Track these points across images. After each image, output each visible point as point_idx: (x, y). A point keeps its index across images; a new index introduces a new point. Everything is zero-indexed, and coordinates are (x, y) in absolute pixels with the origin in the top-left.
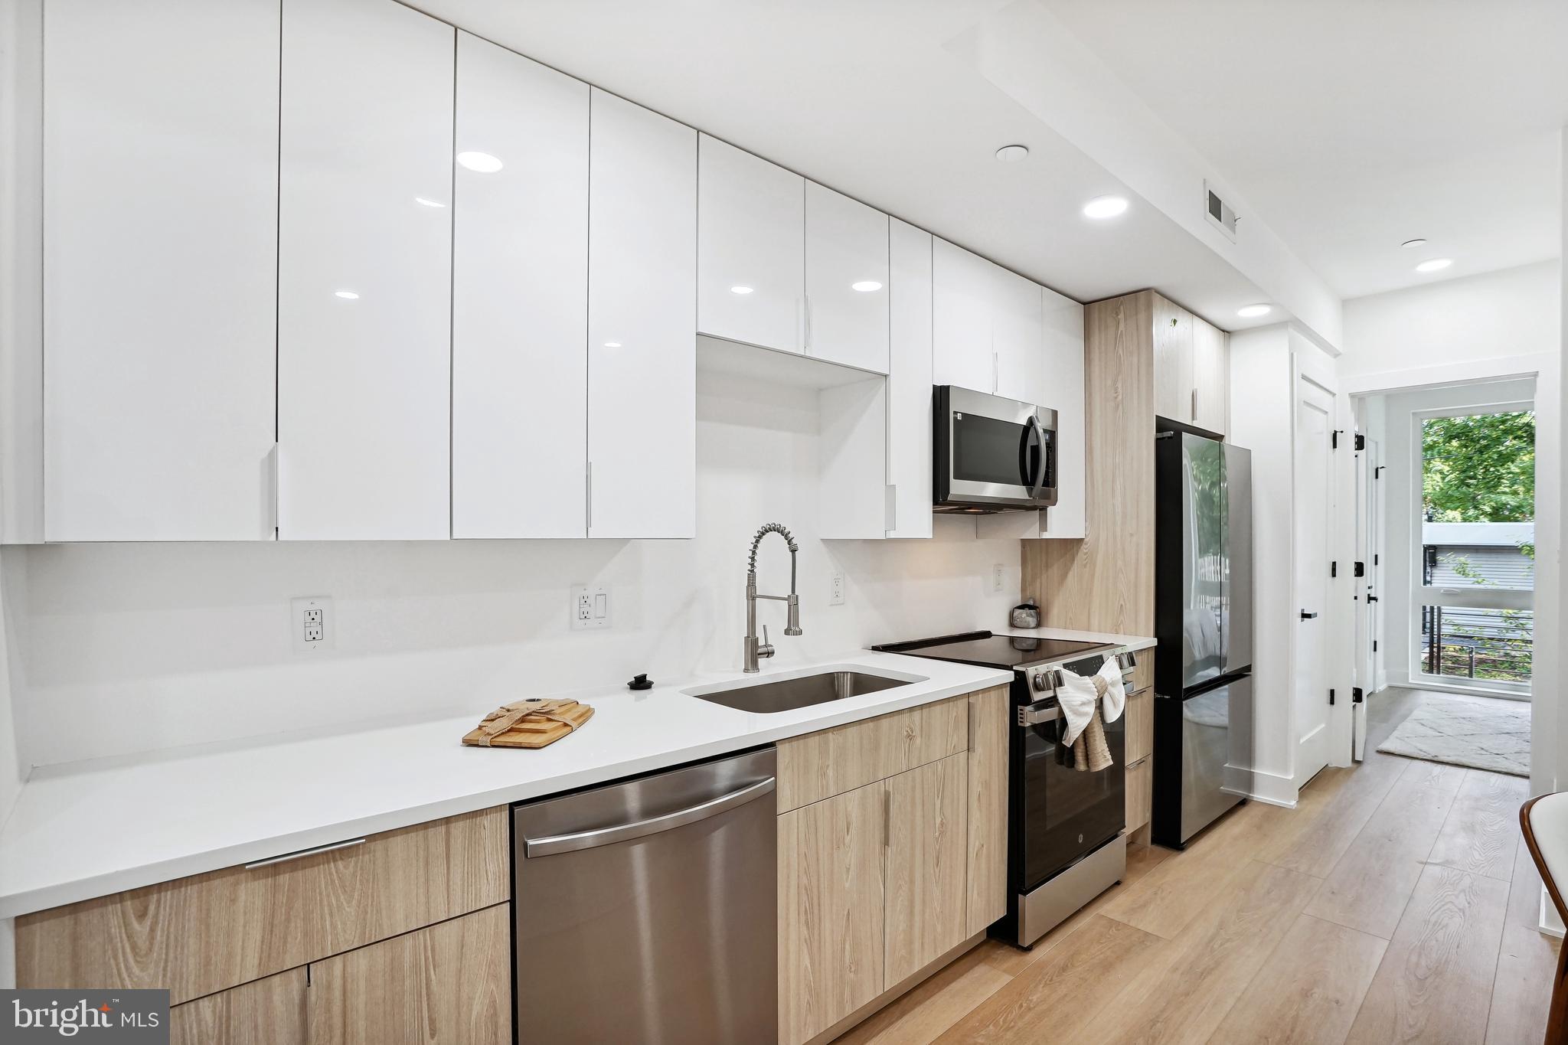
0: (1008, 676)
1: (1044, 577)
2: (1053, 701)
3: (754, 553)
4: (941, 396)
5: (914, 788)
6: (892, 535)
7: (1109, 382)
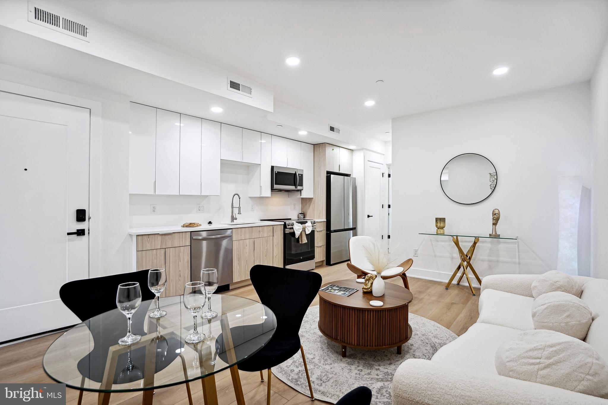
0: (283, 223)
1: (306, 207)
2: (292, 228)
3: (233, 199)
4: (272, 168)
5: (260, 241)
6: (261, 196)
7: (318, 163)
